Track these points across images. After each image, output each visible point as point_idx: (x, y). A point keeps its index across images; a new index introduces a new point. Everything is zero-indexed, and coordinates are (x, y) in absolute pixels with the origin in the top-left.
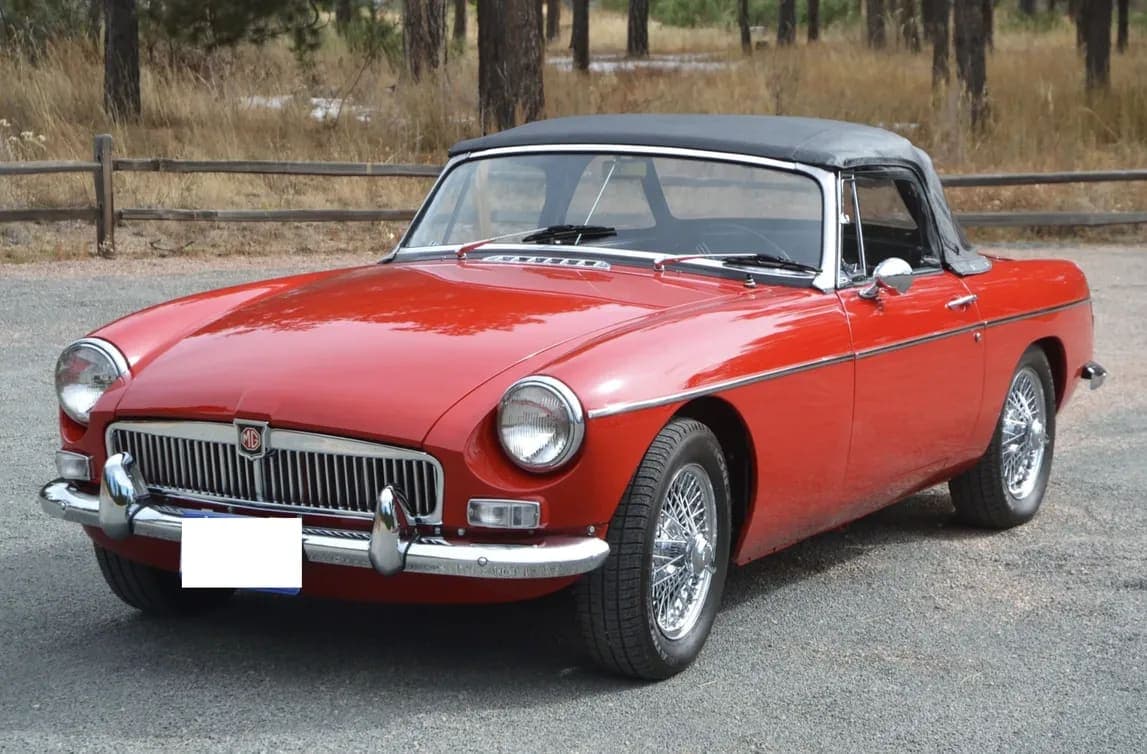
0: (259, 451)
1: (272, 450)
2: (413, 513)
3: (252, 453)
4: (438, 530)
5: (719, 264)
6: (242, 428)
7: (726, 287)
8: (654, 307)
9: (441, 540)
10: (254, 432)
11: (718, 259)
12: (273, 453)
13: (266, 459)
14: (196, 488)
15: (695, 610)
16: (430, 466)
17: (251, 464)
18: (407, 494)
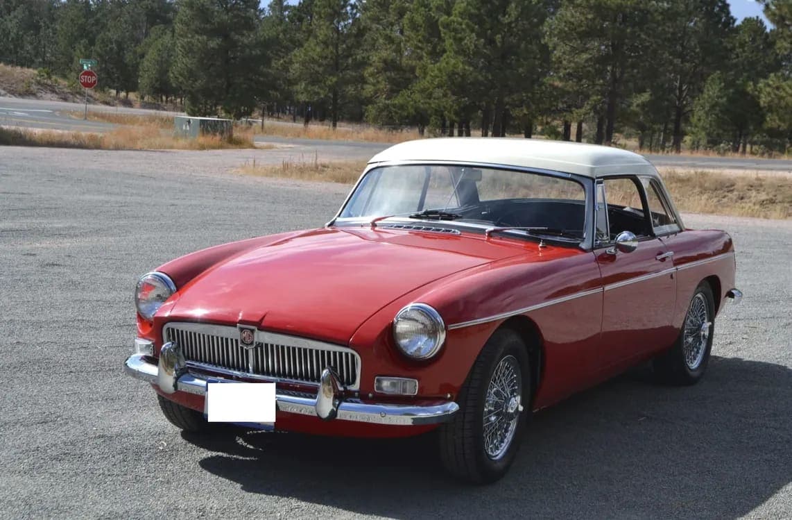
0: (252, 343)
1: (260, 343)
2: (342, 384)
3: (247, 345)
4: (356, 394)
5: (524, 233)
6: (242, 330)
7: (528, 247)
8: (489, 259)
9: (358, 400)
10: (249, 332)
11: (524, 230)
12: (260, 345)
13: (256, 348)
14: (214, 364)
15: (504, 447)
16: (353, 356)
17: (247, 351)
18: (339, 372)
